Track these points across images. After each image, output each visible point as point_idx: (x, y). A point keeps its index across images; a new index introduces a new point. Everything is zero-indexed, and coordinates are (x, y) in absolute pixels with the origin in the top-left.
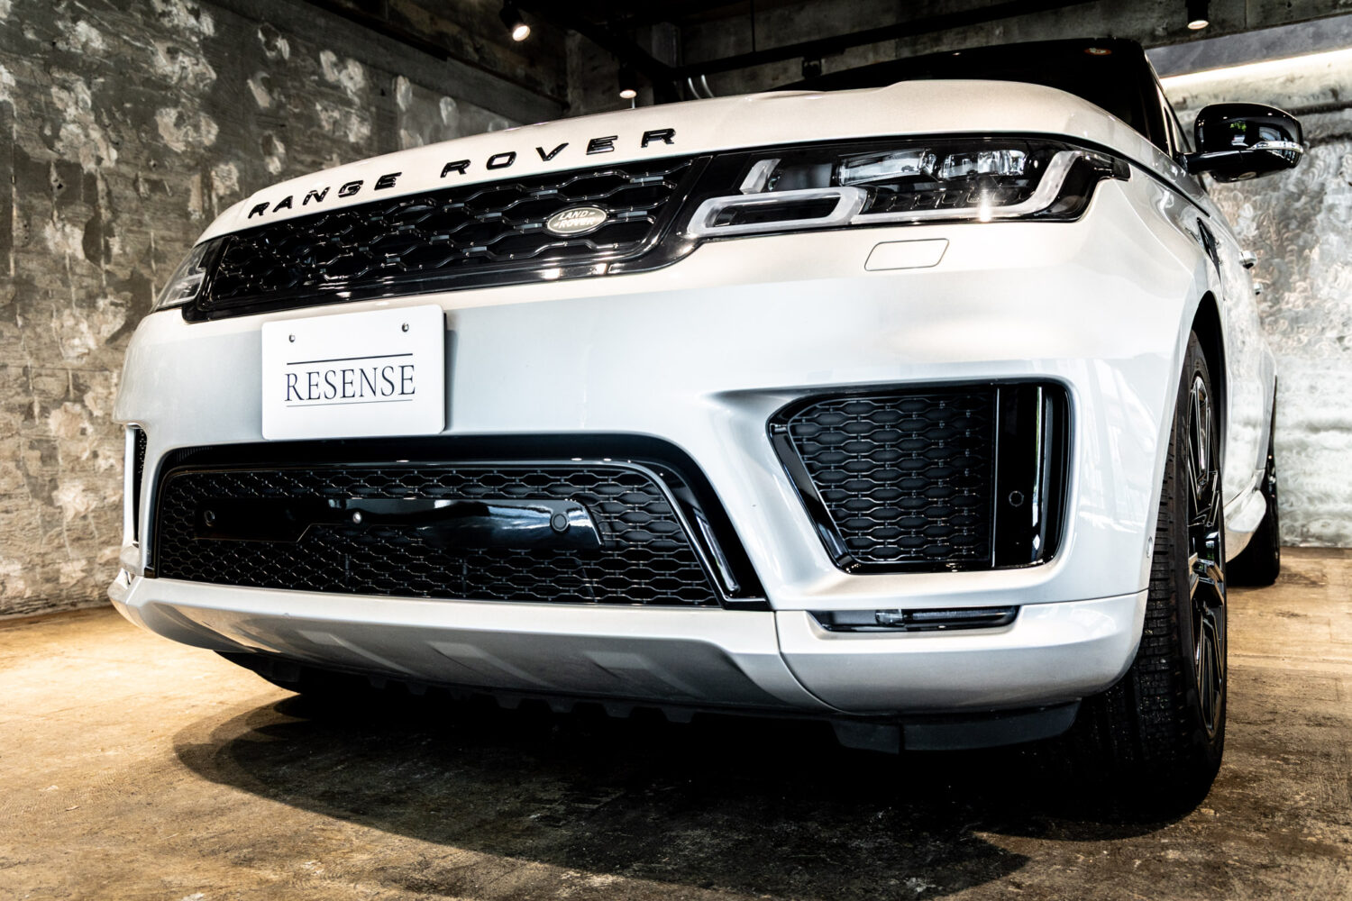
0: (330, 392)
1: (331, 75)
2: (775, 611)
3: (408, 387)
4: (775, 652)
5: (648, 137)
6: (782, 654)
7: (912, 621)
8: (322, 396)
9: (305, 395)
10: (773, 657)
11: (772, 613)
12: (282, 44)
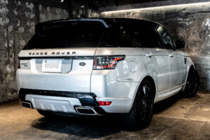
1: (28, 6)
12: (19, 3)
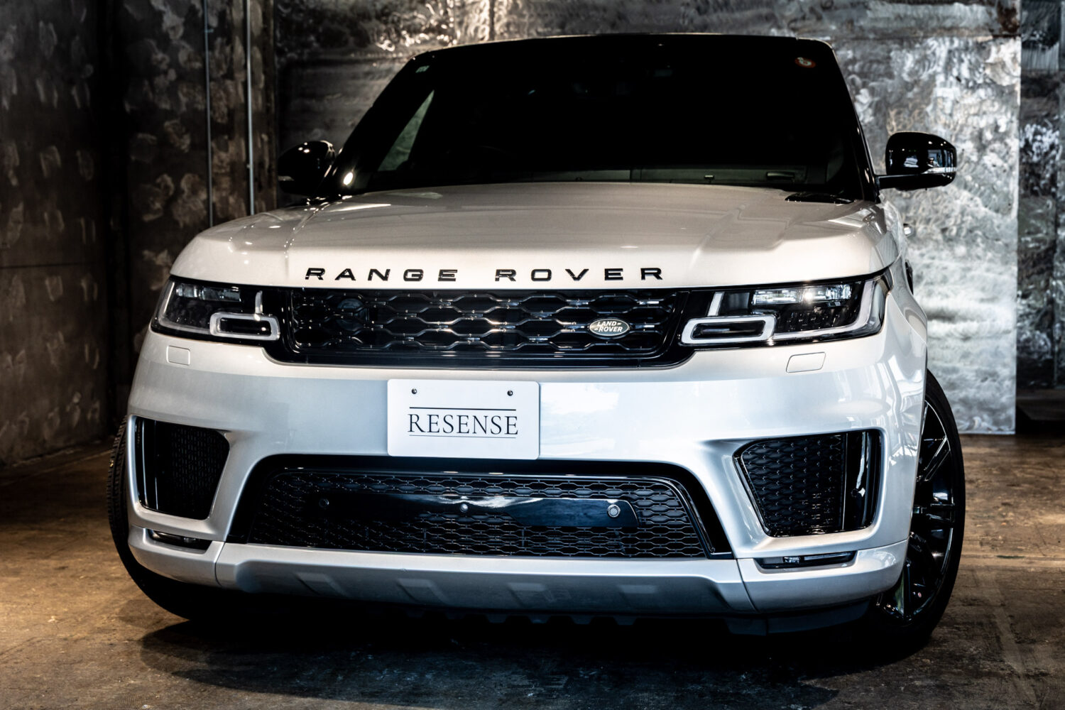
0: (448, 428)
2: (737, 559)
3: (512, 429)
4: (740, 581)
5: (644, 273)
6: (743, 582)
7: (803, 562)
8: (441, 431)
9: (426, 428)
10: (738, 584)
11: (735, 561)
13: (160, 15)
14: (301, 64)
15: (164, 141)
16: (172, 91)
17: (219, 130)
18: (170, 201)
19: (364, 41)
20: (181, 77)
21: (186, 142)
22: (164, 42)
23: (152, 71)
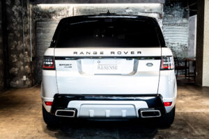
13: (13, 12)
14: (39, 21)
15: (15, 35)
16: (16, 26)
17: (25, 33)
18: (16, 46)
19: (50, 17)
20: (18, 23)
21: (19, 35)
22: (15, 17)
23: (12, 22)
